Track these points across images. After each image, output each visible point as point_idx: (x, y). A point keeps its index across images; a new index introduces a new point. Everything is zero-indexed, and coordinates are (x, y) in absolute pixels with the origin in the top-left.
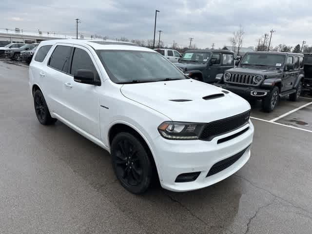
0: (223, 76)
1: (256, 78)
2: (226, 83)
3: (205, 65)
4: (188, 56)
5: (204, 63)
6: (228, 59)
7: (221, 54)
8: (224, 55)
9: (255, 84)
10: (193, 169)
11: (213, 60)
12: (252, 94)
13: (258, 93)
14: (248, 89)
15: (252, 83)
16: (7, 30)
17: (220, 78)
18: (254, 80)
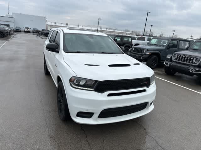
0: (172, 56)
1: (196, 59)
2: (174, 61)
3: (164, 48)
4: (153, 41)
5: (164, 46)
6: (185, 45)
7: (178, 41)
8: (181, 42)
9: (195, 63)
10: (88, 110)
11: (170, 45)
12: (191, 71)
13: (196, 71)
14: (188, 66)
15: (192, 63)
16: (62, 24)
17: (169, 57)
18: (194, 61)
